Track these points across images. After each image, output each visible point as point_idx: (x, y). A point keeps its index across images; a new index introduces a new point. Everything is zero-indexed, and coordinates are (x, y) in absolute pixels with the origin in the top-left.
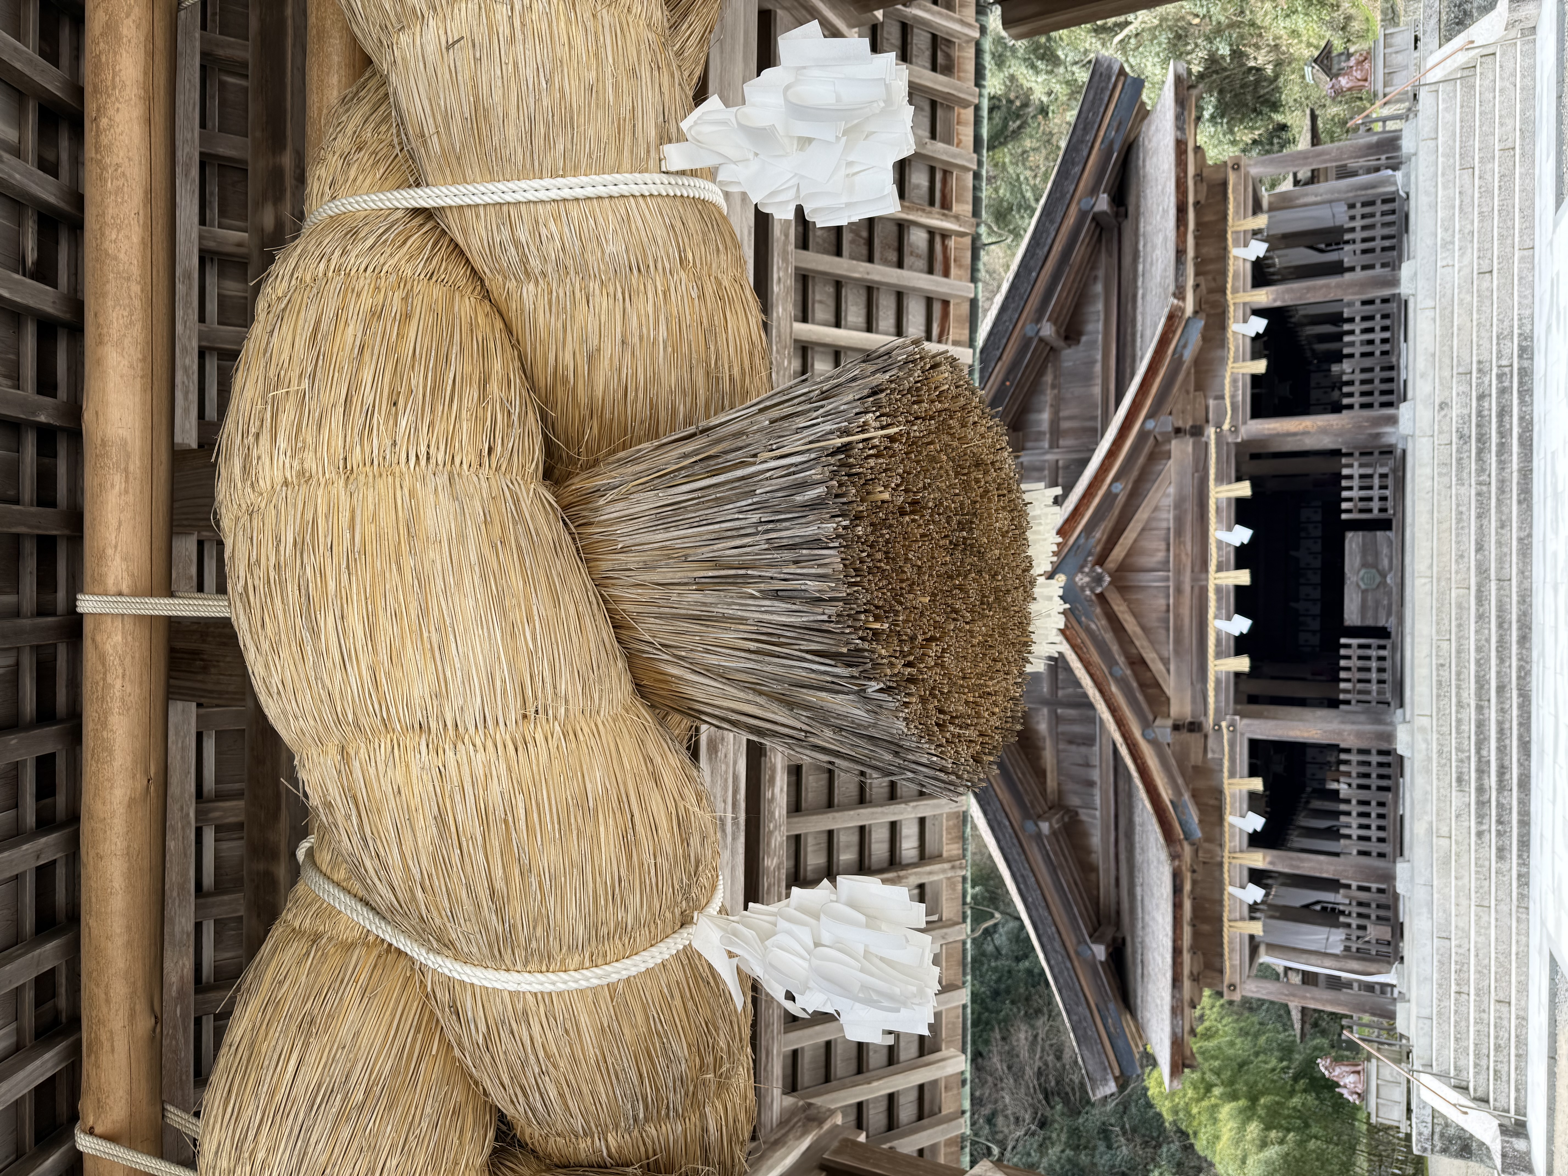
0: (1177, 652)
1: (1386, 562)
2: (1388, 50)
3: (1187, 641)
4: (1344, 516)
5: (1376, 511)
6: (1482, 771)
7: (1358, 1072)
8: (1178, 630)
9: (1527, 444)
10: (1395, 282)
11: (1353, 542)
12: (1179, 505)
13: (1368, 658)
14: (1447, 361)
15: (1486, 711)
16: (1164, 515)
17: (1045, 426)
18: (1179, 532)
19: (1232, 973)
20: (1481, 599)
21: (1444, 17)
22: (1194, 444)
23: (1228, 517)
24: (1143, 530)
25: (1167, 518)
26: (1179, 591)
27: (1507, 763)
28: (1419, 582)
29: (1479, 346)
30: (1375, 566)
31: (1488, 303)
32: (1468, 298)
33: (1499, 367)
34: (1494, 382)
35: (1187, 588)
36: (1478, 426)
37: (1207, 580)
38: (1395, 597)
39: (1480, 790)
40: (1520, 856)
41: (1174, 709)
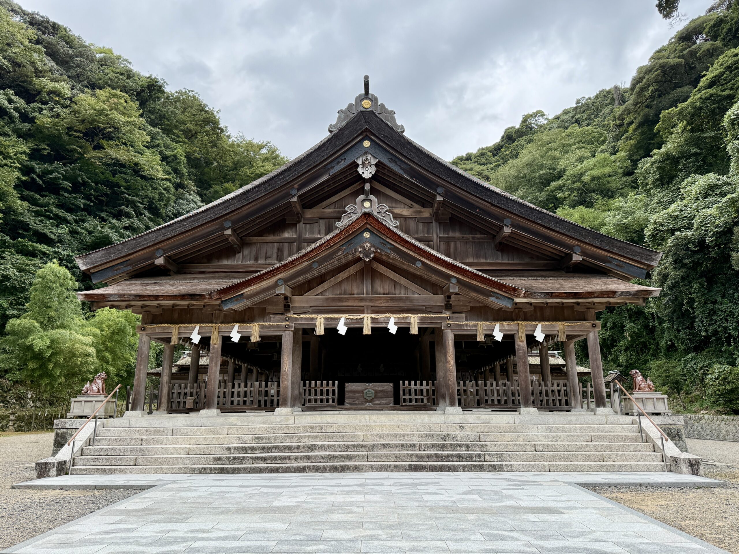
0: (328, 299)
1: (377, 402)
2: (655, 399)
3: (334, 304)
4: (401, 382)
5: (404, 397)
6: (263, 449)
7: (99, 391)
8: (340, 299)
9: (441, 469)
10: (526, 405)
11: (388, 387)
12: (408, 299)
13: (328, 394)
14: (486, 430)
15: (296, 450)
16: (402, 292)
17: (452, 234)
18: (393, 299)
19: (151, 328)
20: (356, 446)
21: (672, 427)
22: (442, 306)
23: (401, 323)
24: (395, 281)
25: (401, 293)
26: (362, 300)
27: (268, 462)
28: (367, 417)
29: (495, 445)
30: (376, 397)
31: (518, 449)
32: (521, 440)
33: (484, 455)
34: (476, 453)
35: (363, 304)
36: (451, 445)
37: (367, 314)
38: (359, 407)
39: (253, 449)
40: (215, 469)
41: (296, 298)
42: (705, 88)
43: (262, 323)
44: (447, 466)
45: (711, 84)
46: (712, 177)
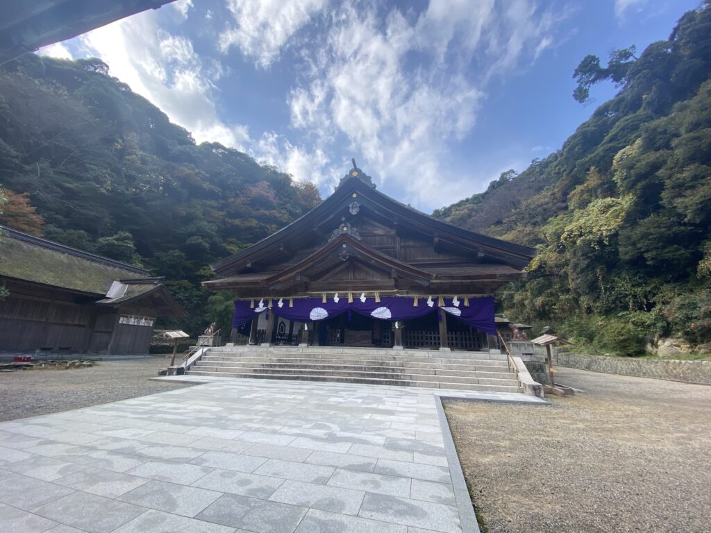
0: (329, 282)
1: (363, 342)
2: (527, 345)
3: (332, 285)
6: (280, 366)
7: (211, 333)
8: (336, 283)
10: (444, 346)
12: (374, 282)
17: (408, 244)
18: (365, 282)
20: (329, 367)
21: (534, 363)
22: (392, 286)
24: (367, 272)
25: (370, 279)
26: (348, 283)
29: (410, 370)
31: (425, 373)
32: (428, 367)
34: (397, 374)
35: (348, 285)
37: (350, 290)
41: (313, 283)
42: (606, 143)
43: (294, 297)
44: (376, 381)
45: (611, 141)
46: (608, 200)
